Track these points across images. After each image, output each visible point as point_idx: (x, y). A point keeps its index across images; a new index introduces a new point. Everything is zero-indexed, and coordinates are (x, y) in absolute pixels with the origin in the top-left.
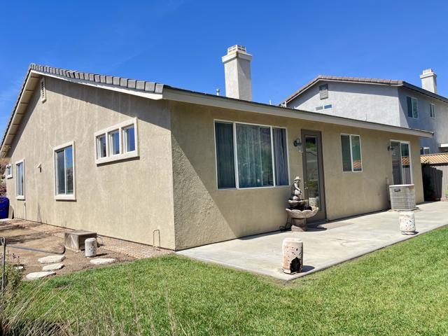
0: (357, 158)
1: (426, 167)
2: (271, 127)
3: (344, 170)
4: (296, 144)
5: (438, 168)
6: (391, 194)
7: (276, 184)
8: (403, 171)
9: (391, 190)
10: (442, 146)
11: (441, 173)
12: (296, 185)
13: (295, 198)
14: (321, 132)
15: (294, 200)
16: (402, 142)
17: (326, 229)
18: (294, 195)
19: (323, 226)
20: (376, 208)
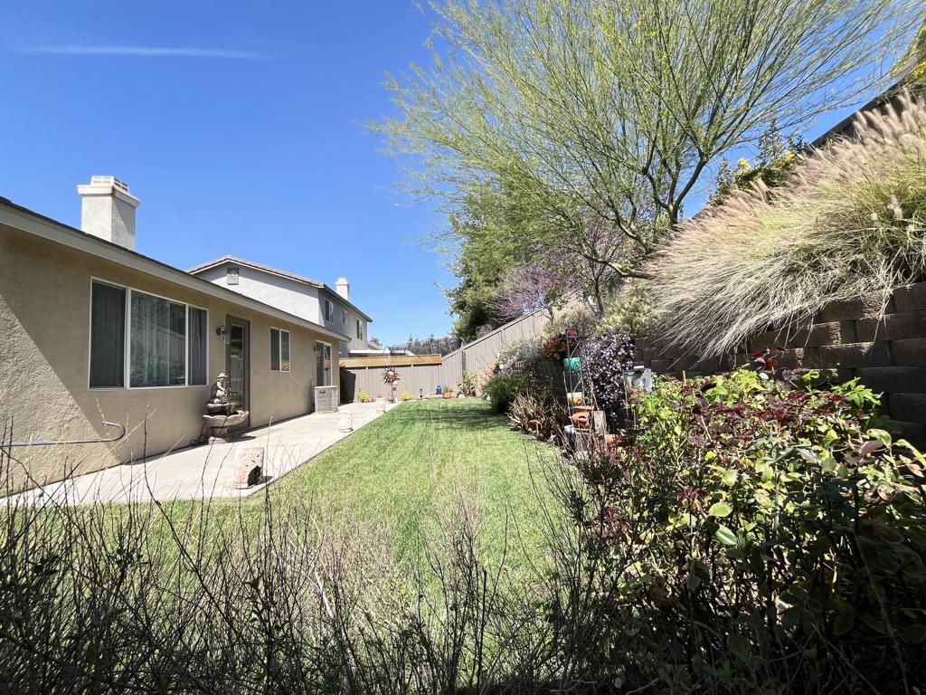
0: (286, 357)
1: (342, 369)
2: (187, 305)
3: (272, 369)
4: (218, 332)
5: (352, 371)
6: (316, 395)
7: (189, 383)
8: (325, 372)
9: (316, 392)
10: (352, 352)
11: (354, 376)
12: (219, 384)
13: (216, 400)
14: (249, 322)
15: (216, 404)
16: (326, 344)
17: (254, 437)
18: (215, 397)
19: (248, 434)
20: (301, 411)
